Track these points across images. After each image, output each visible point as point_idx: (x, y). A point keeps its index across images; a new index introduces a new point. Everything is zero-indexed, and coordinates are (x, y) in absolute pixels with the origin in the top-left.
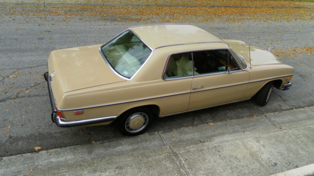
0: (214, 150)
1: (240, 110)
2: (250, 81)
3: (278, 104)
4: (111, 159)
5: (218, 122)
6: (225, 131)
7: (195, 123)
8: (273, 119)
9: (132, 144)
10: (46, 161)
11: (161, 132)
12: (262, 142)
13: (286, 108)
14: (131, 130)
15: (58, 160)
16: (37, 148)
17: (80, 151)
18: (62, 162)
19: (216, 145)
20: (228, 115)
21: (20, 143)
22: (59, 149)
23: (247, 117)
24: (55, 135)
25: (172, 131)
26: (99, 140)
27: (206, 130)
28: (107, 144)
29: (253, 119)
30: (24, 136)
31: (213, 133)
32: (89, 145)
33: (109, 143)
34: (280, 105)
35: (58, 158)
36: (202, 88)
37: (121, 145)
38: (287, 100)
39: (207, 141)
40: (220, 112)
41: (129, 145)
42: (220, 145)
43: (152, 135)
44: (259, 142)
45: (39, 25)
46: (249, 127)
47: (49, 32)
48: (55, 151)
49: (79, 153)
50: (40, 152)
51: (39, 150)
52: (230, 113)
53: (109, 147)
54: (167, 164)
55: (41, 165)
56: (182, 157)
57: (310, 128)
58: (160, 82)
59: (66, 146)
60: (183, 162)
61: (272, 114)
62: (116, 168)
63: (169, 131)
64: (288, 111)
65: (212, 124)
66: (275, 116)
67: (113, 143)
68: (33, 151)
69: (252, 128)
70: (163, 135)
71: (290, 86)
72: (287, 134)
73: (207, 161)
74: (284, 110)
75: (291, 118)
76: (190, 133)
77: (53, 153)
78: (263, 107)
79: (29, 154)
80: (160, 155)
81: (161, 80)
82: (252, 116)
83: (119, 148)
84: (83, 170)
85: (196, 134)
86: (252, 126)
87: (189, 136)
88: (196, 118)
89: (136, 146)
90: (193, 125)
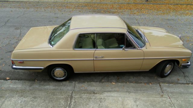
0: (98, 100)
1: (142, 78)
2: (145, 58)
3: (177, 78)
4: (34, 91)
5: (120, 83)
6: (120, 90)
7: (103, 80)
8: (164, 88)
9: (55, 86)
10: (7, 86)
11: (77, 82)
12: (138, 103)
13: (183, 82)
14: (57, 77)
15: (13, 86)
16: (8, 78)
17: (26, 84)
18: (14, 88)
19: (102, 97)
20: (130, 80)
21: (3, 74)
22: (17, 81)
23: (144, 83)
24: (21, 73)
25: (84, 83)
26: (40, 80)
27: (107, 86)
28: (42, 83)
29: (148, 85)
30: (7, 71)
31: (110, 90)
32: (33, 82)
33: (43, 83)
34: (178, 80)
35: (14, 85)
36: (102, 58)
37: (49, 85)
38: (187, 77)
39: (98, 94)
40: (125, 76)
41: (54, 86)
42: (105, 97)
43: (70, 83)
44: (136, 102)
45: (55, 14)
46: (141, 90)
47: (57, 18)
48: (15, 82)
49: (25, 85)
50: (8, 81)
51: (8, 80)
52: (132, 78)
53: (43, 85)
54: (62, 102)
55: (4, 87)
56: (74, 99)
57: (189, 101)
58: (71, 51)
59: (22, 80)
60: (73, 103)
61: (167, 84)
62: (33, 97)
63: (83, 83)
64: (183, 85)
65: (114, 83)
66: (169, 87)
67: (46, 83)
68: (5, 79)
69: (143, 91)
70: (77, 84)
71: (189, 65)
72: (164, 101)
73: (88, 106)
74: (180, 83)
75: (183, 90)
76: (95, 86)
77: (13, 83)
78: (162, 79)
79: (3, 81)
80: (62, 96)
81: (72, 49)
82: (148, 83)
83: (47, 87)
84: (17, 94)
85: (98, 88)
86: (143, 90)
87: (93, 88)
88: (106, 78)
89: (57, 87)
90: (100, 81)
